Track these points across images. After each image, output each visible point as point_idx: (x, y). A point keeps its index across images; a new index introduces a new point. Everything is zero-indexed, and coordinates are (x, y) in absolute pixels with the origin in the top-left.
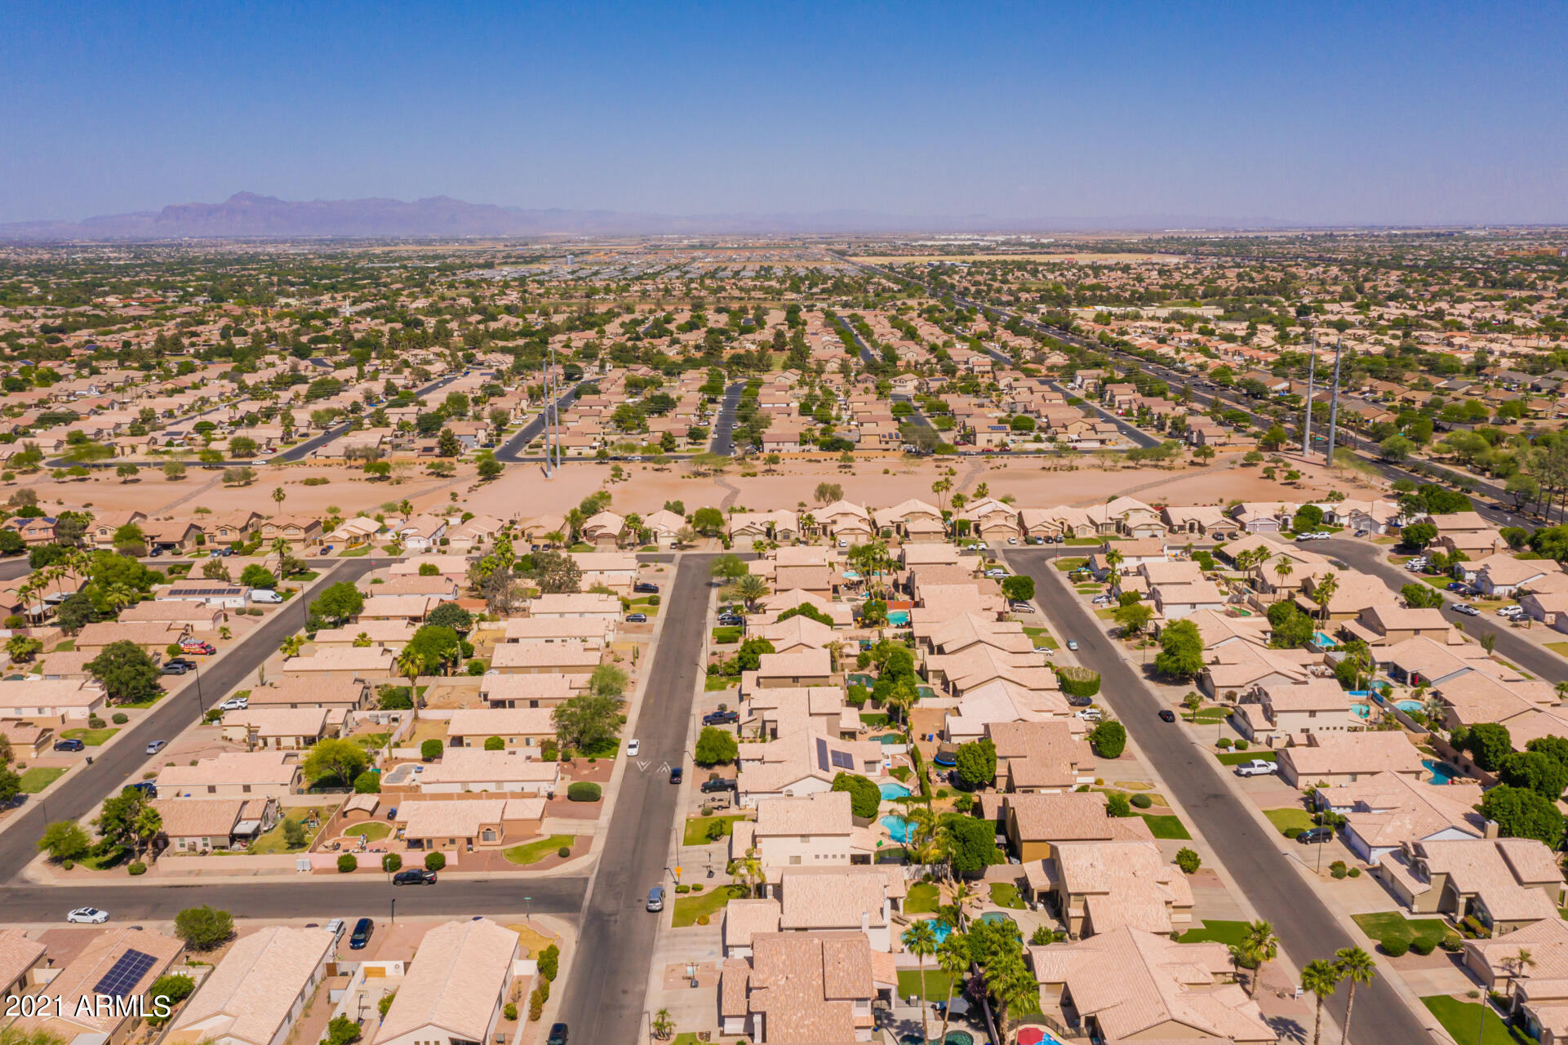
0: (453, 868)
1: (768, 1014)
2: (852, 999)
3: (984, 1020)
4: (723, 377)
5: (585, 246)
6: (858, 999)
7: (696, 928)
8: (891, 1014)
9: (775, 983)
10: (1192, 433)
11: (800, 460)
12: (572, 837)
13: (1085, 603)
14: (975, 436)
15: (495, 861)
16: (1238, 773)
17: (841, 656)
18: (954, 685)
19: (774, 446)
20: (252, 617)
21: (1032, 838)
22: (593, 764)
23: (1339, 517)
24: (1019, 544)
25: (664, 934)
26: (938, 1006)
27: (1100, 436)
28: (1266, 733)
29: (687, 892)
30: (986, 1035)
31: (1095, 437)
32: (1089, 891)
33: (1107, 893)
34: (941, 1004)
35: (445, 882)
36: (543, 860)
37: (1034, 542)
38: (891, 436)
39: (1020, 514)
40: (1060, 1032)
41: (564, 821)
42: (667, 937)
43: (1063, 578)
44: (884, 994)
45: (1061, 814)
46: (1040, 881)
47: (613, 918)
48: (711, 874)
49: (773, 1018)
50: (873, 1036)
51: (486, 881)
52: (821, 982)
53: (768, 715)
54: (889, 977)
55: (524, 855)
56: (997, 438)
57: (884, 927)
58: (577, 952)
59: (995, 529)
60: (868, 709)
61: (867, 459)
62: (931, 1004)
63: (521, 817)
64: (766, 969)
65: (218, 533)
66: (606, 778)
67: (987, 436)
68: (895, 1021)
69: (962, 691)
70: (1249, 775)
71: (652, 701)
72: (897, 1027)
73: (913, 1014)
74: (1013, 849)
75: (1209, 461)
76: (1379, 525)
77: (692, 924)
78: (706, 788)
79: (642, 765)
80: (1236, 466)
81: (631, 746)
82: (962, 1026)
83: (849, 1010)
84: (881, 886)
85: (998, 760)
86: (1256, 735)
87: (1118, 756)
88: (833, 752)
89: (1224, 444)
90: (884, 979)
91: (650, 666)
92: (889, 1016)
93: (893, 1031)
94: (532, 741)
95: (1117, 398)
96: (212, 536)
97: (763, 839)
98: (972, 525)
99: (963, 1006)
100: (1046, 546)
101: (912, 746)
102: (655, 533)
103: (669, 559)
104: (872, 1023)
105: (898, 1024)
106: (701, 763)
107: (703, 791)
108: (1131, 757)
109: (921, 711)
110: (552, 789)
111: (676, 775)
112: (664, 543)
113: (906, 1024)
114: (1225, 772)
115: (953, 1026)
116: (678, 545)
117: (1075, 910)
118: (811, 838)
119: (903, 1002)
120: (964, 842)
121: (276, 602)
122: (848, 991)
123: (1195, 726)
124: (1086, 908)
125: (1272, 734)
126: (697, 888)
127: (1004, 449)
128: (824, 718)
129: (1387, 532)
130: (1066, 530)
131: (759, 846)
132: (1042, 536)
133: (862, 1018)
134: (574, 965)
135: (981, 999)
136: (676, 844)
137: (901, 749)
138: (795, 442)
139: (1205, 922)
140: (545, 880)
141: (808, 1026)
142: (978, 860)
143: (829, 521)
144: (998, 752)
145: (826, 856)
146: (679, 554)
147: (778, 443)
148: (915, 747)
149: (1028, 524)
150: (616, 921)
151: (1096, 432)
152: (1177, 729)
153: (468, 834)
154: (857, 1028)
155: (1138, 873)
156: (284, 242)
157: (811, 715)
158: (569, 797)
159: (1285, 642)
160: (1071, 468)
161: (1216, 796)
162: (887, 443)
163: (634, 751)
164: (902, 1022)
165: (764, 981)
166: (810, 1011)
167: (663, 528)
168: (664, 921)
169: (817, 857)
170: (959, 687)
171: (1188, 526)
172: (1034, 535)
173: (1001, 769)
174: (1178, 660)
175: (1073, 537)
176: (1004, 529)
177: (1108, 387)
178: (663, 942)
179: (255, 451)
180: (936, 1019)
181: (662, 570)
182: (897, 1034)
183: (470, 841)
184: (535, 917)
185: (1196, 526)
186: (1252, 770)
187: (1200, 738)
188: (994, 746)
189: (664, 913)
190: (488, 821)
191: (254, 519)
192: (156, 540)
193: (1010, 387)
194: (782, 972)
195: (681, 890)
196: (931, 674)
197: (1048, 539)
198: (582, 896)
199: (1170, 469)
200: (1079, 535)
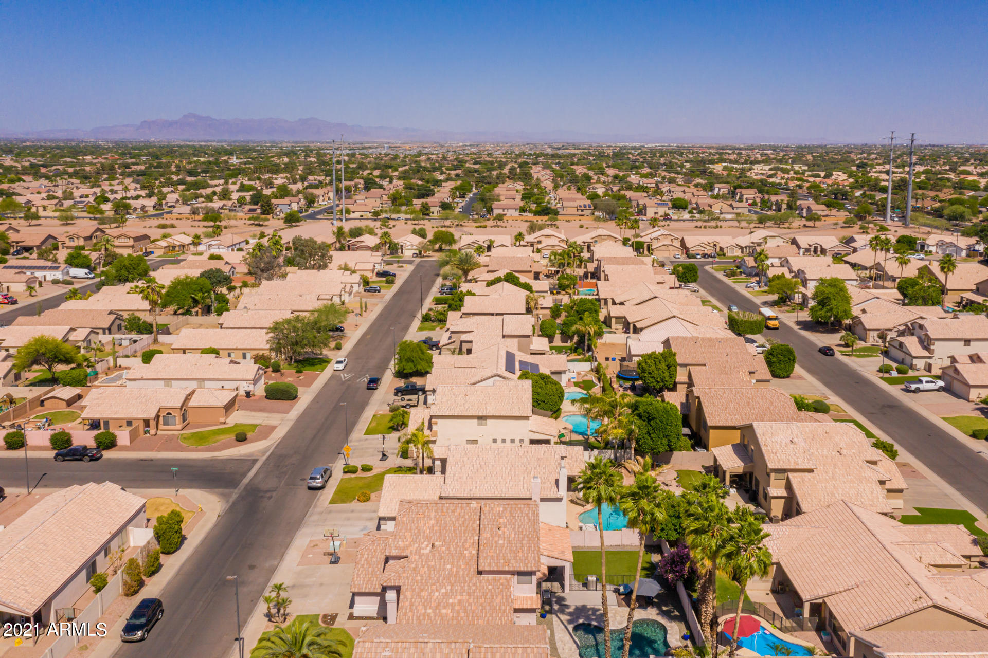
0: (125, 448)
1: (403, 589)
2: (513, 573)
3: (679, 606)
4: (472, 186)
5: (398, 145)
6: (520, 573)
7: (355, 505)
8: (563, 599)
9: (418, 552)
10: (802, 209)
11: (519, 221)
12: (255, 426)
13: (740, 288)
14: (646, 210)
15: (170, 443)
16: (907, 390)
17: (537, 309)
18: (634, 326)
19: (501, 211)
20: (64, 285)
21: (721, 424)
22: (299, 374)
23: (929, 246)
24: (683, 258)
25: (318, 510)
26: (622, 589)
27: (736, 211)
28: (924, 361)
29: (354, 472)
30: (683, 626)
31: (732, 211)
32: (792, 467)
33: (811, 471)
34: (626, 587)
35: (109, 460)
36: (218, 443)
37: (694, 257)
38: (585, 206)
39: (683, 239)
40: (777, 623)
41: (253, 414)
42: (321, 513)
43: (720, 276)
44: (555, 574)
45: (749, 404)
46: (731, 463)
47: (268, 495)
48: (384, 456)
49: (408, 594)
50: (539, 623)
51: (152, 460)
52: (474, 552)
53: (464, 337)
54: (563, 552)
55: (200, 439)
56: (662, 211)
57: (559, 500)
58: (216, 526)
59: (664, 248)
60: (558, 342)
61: (568, 221)
62: (612, 587)
63: (206, 404)
64: (408, 535)
65: (67, 240)
66: (308, 384)
67: (655, 210)
68: (567, 606)
69: (642, 329)
70: (918, 390)
71: (369, 337)
72: (570, 614)
73: (592, 599)
74: (699, 441)
75: (818, 223)
76: (962, 249)
77: (351, 501)
78: (398, 391)
79: (345, 376)
80: (838, 227)
81: (338, 362)
82: (651, 613)
83: (508, 586)
84: (558, 457)
85: (678, 367)
86: (915, 362)
87: (788, 377)
88: (521, 362)
89: (827, 216)
90: (556, 554)
91: (375, 317)
92: (560, 600)
93: (565, 618)
94: (248, 356)
95: (745, 197)
96: (63, 243)
97: (439, 421)
98: (646, 245)
99: (653, 588)
100: (703, 260)
101: (596, 364)
102: (402, 246)
103: (410, 262)
104: (537, 604)
105: (571, 610)
106: (400, 374)
107: (396, 394)
108: (800, 378)
109: (604, 344)
110: (251, 388)
111: (374, 383)
112: (408, 254)
113: (582, 610)
114: (895, 391)
115: (640, 614)
116: (419, 255)
117: (776, 489)
118: (489, 421)
119: (580, 585)
120: (649, 421)
121: (88, 278)
122: (508, 562)
123: (853, 358)
124: (789, 487)
125: (929, 361)
126: (366, 469)
127: (666, 217)
128: (516, 340)
129: (968, 256)
130: (718, 250)
131: (434, 427)
132: (701, 253)
133: (526, 599)
134: (206, 538)
135: (675, 581)
136: (358, 434)
137: (586, 366)
138: (516, 209)
139: (918, 509)
140: (212, 460)
141: (453, 605)
142: (665, 441)
143: (536, 240)
144: (679, 360)
145: (504, 441)
146: (418, 260)
147: (504, 209)
148: (599, 364)
149: (688, 245)
150: (270, 498)
151: (733, 208)
152: (838, 360)
153: (145, 416)
154: (516, 611)
155: (844, 452)
156: (214, 141)
157: (504, 337)
158: (266, 397)
159: (920, 301)
160: (717, 227)
161: (890, 407)
162: (582, 211)
163: (341, 366)
164: (577, 609)
165: (404, 549)
166: (458, 587)
167: (408, 243)
168: (322, 498)
169: (495, 441)
170: (638, 325)
171: (812, 249)
172: (694, 252)
173: (681, 376)
174: (831, 310)
175: (724, 255)
176: (671, 248)
177: (738, 190)
178: (315, 517)
179: (131, 211)
180: (619, 605)
181: (402, 267)
182: (570, 622)
183: (147, 423)
184: (182, 492)
185: (819, 249)
186: (921, 386)
187: (861, 366)
188: (674, 355)
189: (325, 491)
190: (168, 405)
191: (99, 233)
192: (20, 244)
193: (670, 191)
194: (428, 538)
195: (349, 470)
196: (613, 320)
197: (704, 256)
198: (244, 475)
199: (789, 228)
200: (729, 254)
